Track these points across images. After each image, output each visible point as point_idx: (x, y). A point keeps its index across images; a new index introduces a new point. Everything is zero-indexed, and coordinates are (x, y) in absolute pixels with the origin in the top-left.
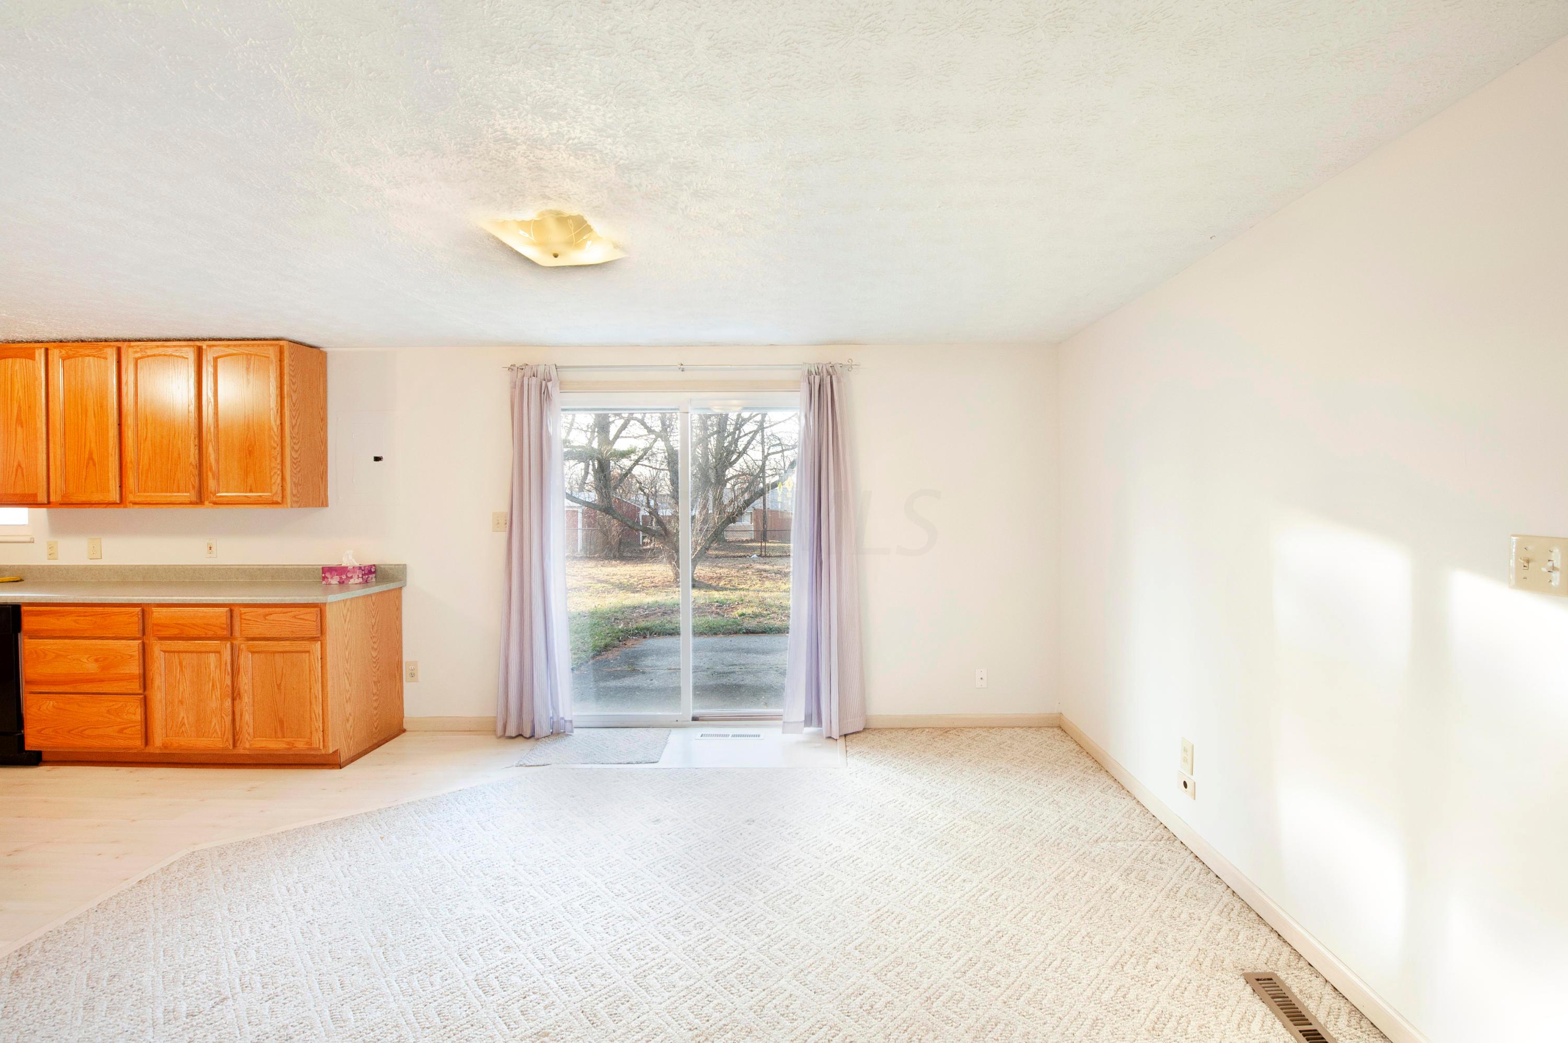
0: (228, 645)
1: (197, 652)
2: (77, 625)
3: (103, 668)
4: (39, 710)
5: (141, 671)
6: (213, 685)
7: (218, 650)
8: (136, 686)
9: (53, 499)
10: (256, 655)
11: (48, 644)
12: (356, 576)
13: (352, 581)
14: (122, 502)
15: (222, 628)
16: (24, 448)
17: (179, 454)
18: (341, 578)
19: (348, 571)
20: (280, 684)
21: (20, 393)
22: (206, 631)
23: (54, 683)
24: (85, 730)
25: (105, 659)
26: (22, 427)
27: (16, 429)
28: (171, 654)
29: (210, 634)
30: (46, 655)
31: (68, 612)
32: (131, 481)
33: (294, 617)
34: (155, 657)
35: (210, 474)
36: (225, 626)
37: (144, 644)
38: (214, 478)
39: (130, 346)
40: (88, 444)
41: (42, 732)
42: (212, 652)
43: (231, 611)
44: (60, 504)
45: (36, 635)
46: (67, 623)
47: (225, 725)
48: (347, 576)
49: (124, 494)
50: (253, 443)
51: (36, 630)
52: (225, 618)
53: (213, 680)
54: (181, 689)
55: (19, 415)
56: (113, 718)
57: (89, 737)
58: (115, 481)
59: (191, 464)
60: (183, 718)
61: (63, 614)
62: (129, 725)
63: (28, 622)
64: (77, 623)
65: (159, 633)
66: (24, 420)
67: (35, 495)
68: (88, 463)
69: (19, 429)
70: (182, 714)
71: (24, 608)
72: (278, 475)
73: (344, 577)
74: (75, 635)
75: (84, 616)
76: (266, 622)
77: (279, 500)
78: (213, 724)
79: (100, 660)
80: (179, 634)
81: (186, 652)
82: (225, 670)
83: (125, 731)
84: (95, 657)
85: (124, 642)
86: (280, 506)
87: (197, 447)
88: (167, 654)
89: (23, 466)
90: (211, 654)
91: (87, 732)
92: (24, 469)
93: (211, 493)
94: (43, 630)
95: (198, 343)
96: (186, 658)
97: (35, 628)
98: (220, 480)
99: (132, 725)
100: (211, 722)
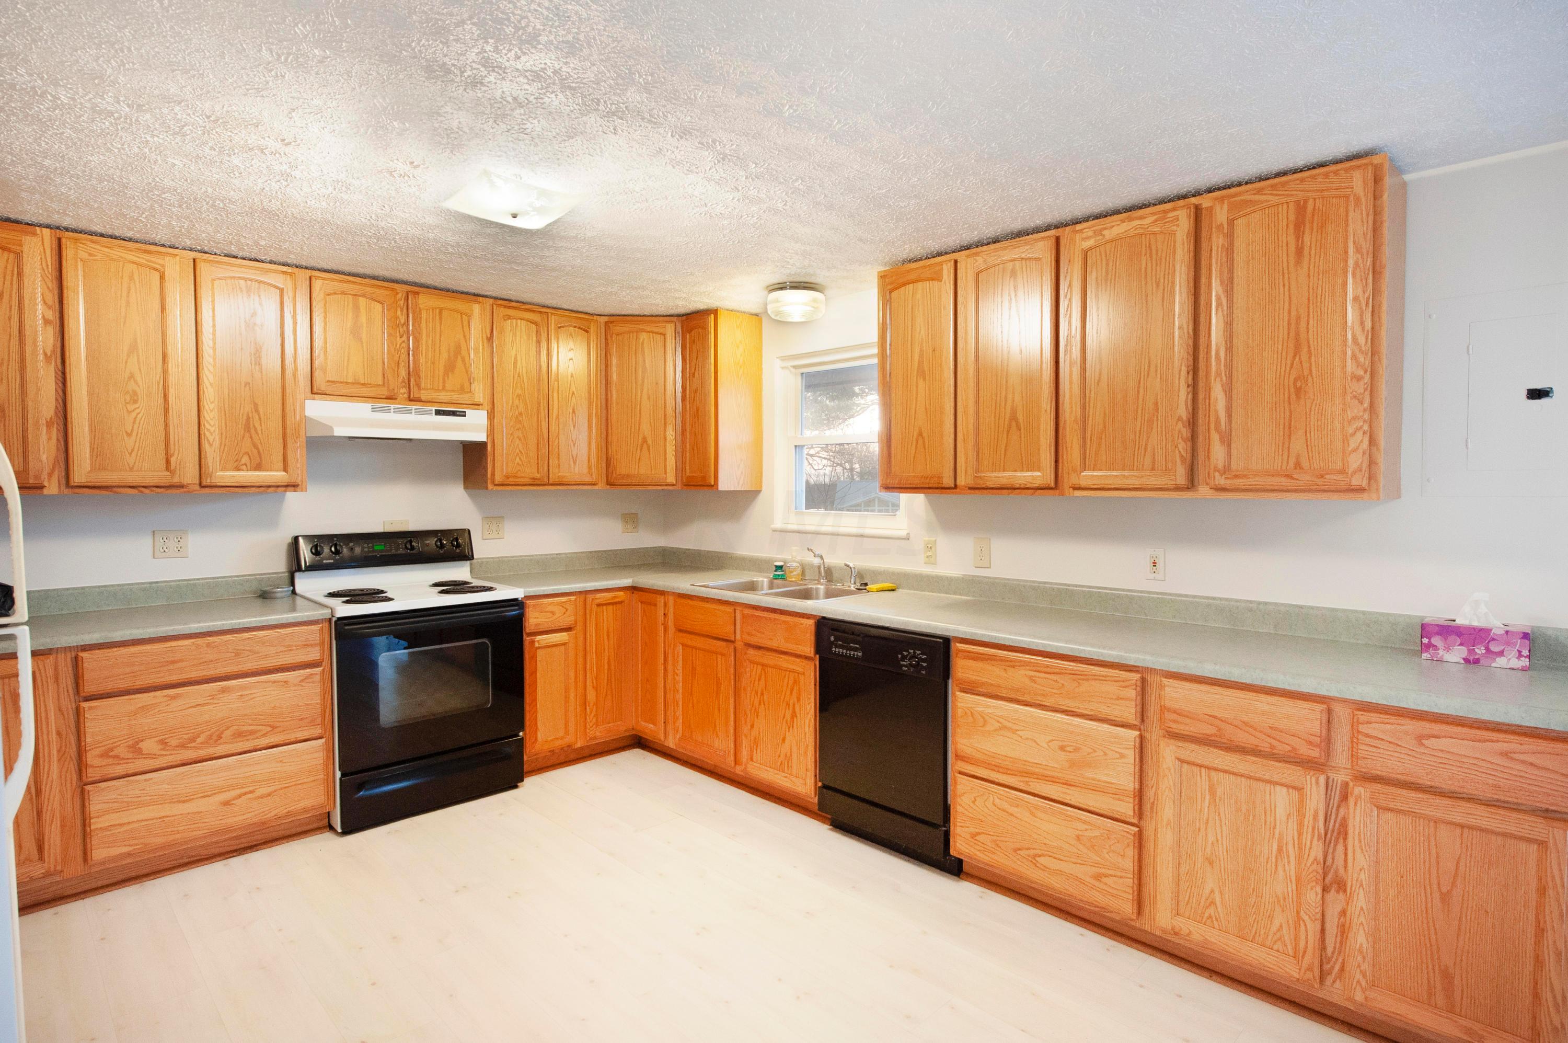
0: (1322, 779)
1: (1249, 777)
2: (1033, 684)
3: (1072, 764)
4: (974, 802)
5: (1137, 786)
6: (1280, 850)
7: (1298, 784)
8: (1126, 809)
9: (961, 481)
10: (1389, 815)
11: (989, 707)
12: (1516, 654)
13: (1501, 662)
14: (1056, 486)
15: (1310, 743)
16: (926, 409)
17: (1156, 404)
18: (1471, 652)
19: (1493, 639)
20: (1450, 892)
21: (923, 332)
22: (1274, 743)
23: (997, 768)
24: (1040, 856)
25: (1077, 750)
26: (924, 379)
27: (917, 383)
28: (1196, 769)
29: (1282, 749)
30: (985, 722)
31: (1021, 661)
32: (1072, 452)
33: (1505, 754)
34: (1165, 766)
35: (1215, 437)
36: (1318, 740)
37: (1142, 737)
38: (1222, 441)
39: (1076, 232)
40: (1010, 396)
41: (977, 838)
42: (1283, 785)
43: (1329, 711)
44: (970, 488)
45: (971, 689)
46: (1018, 678)
47: (1307, 937)
48: (1488, 650)
49: (1060, 470)
50: (1306, 372)
51: (974, 682)
52: (1317, 723)
53: (1280, 840)
54: (1211, 838)
55: (920, 362)
56: (1085, 851)
57: (1045, 868)
58: (1050, 453)
59: (1180, 419)
60: (1212, 891)
61: (1013, 664)
62: (1111, 872)
63: (962, 668)
64: (1034, 682)
65: (1174, 726)
66: (926, 369)
67: (940, 478)
68: (1010, 427)
69: (921, 382)
70: (1210, 884)
71: (957, 646)
72: (1364, 433)
73: (1480, 650)
74: (1029, 700)
75: (1045, 673)
76: (1422, 750)
77: (1364, 484)
78: (1277, 923)
79: (1068, 749)
80: (1215, 735)
81: (1226, 772)
82: (1313, 828)
83: (1104, 880)
84: (1061, 744)
85: (1106, 727)
86: (1365, 495)
87: (1190, 389)
88: (1185, 766)
89: (925, 434)
90: (1278, 788)
91: (1041, 860)
92: (926, 438)
93: (1216, 469)
94: (983, 684)
95: (1193, 200)
96: (1225, 783)
97: (974, 678)
98: (1233, 445)
99: (1119, 874)
100: (1271, 917)
